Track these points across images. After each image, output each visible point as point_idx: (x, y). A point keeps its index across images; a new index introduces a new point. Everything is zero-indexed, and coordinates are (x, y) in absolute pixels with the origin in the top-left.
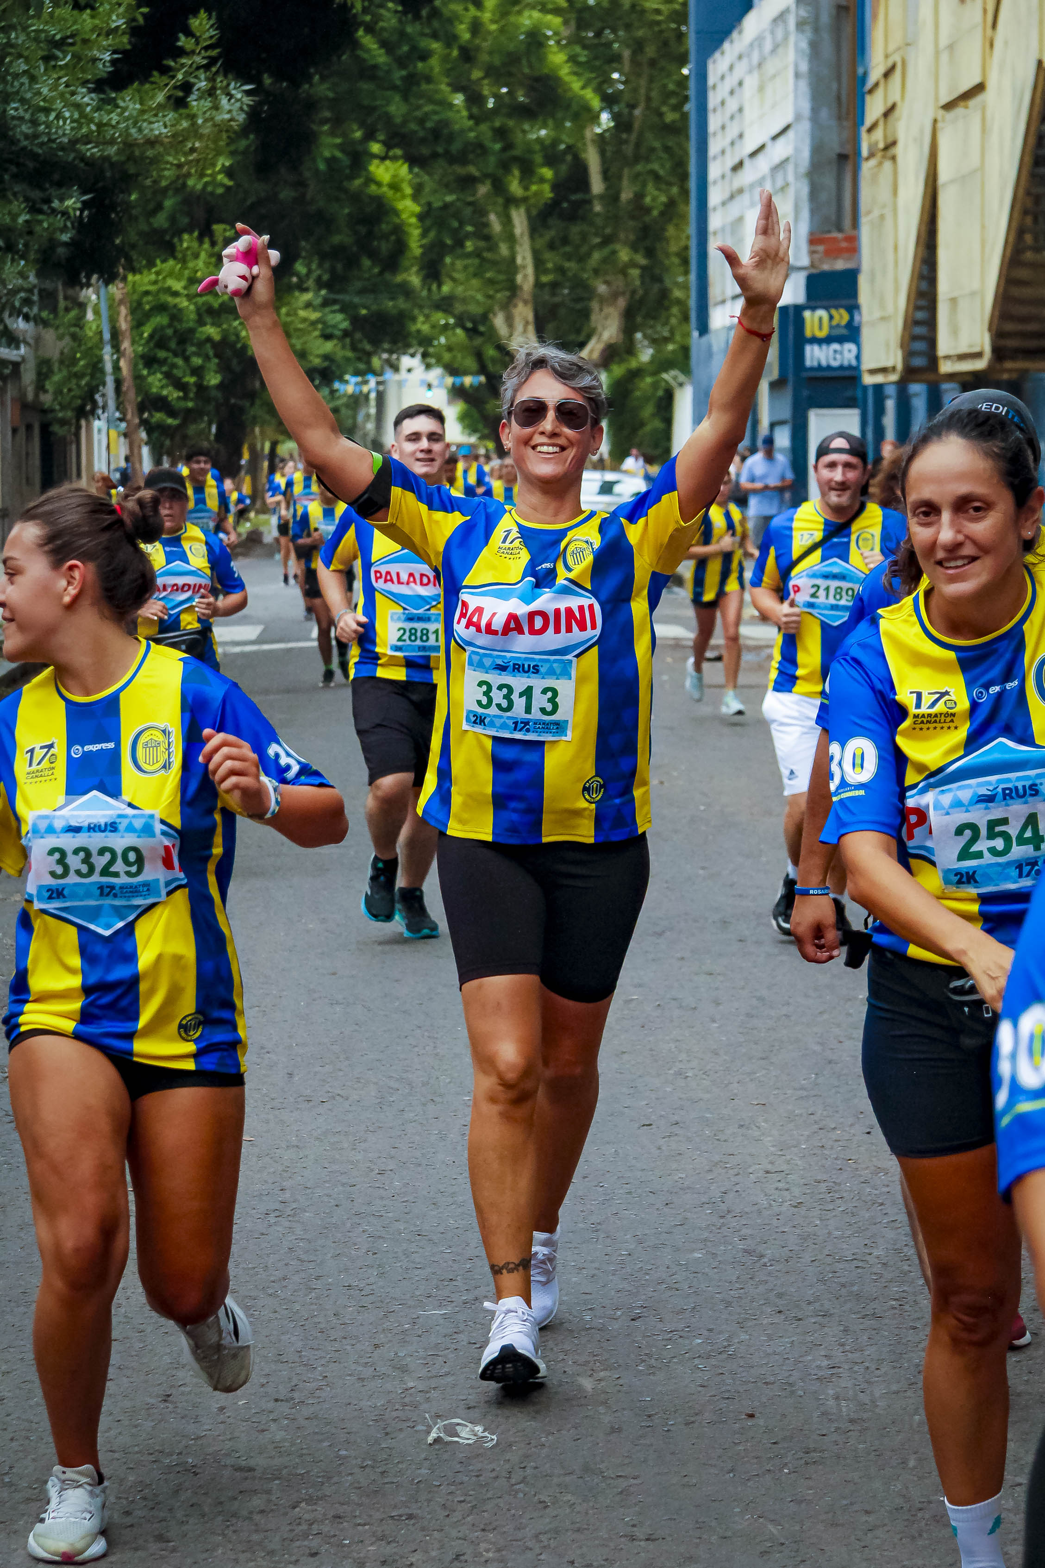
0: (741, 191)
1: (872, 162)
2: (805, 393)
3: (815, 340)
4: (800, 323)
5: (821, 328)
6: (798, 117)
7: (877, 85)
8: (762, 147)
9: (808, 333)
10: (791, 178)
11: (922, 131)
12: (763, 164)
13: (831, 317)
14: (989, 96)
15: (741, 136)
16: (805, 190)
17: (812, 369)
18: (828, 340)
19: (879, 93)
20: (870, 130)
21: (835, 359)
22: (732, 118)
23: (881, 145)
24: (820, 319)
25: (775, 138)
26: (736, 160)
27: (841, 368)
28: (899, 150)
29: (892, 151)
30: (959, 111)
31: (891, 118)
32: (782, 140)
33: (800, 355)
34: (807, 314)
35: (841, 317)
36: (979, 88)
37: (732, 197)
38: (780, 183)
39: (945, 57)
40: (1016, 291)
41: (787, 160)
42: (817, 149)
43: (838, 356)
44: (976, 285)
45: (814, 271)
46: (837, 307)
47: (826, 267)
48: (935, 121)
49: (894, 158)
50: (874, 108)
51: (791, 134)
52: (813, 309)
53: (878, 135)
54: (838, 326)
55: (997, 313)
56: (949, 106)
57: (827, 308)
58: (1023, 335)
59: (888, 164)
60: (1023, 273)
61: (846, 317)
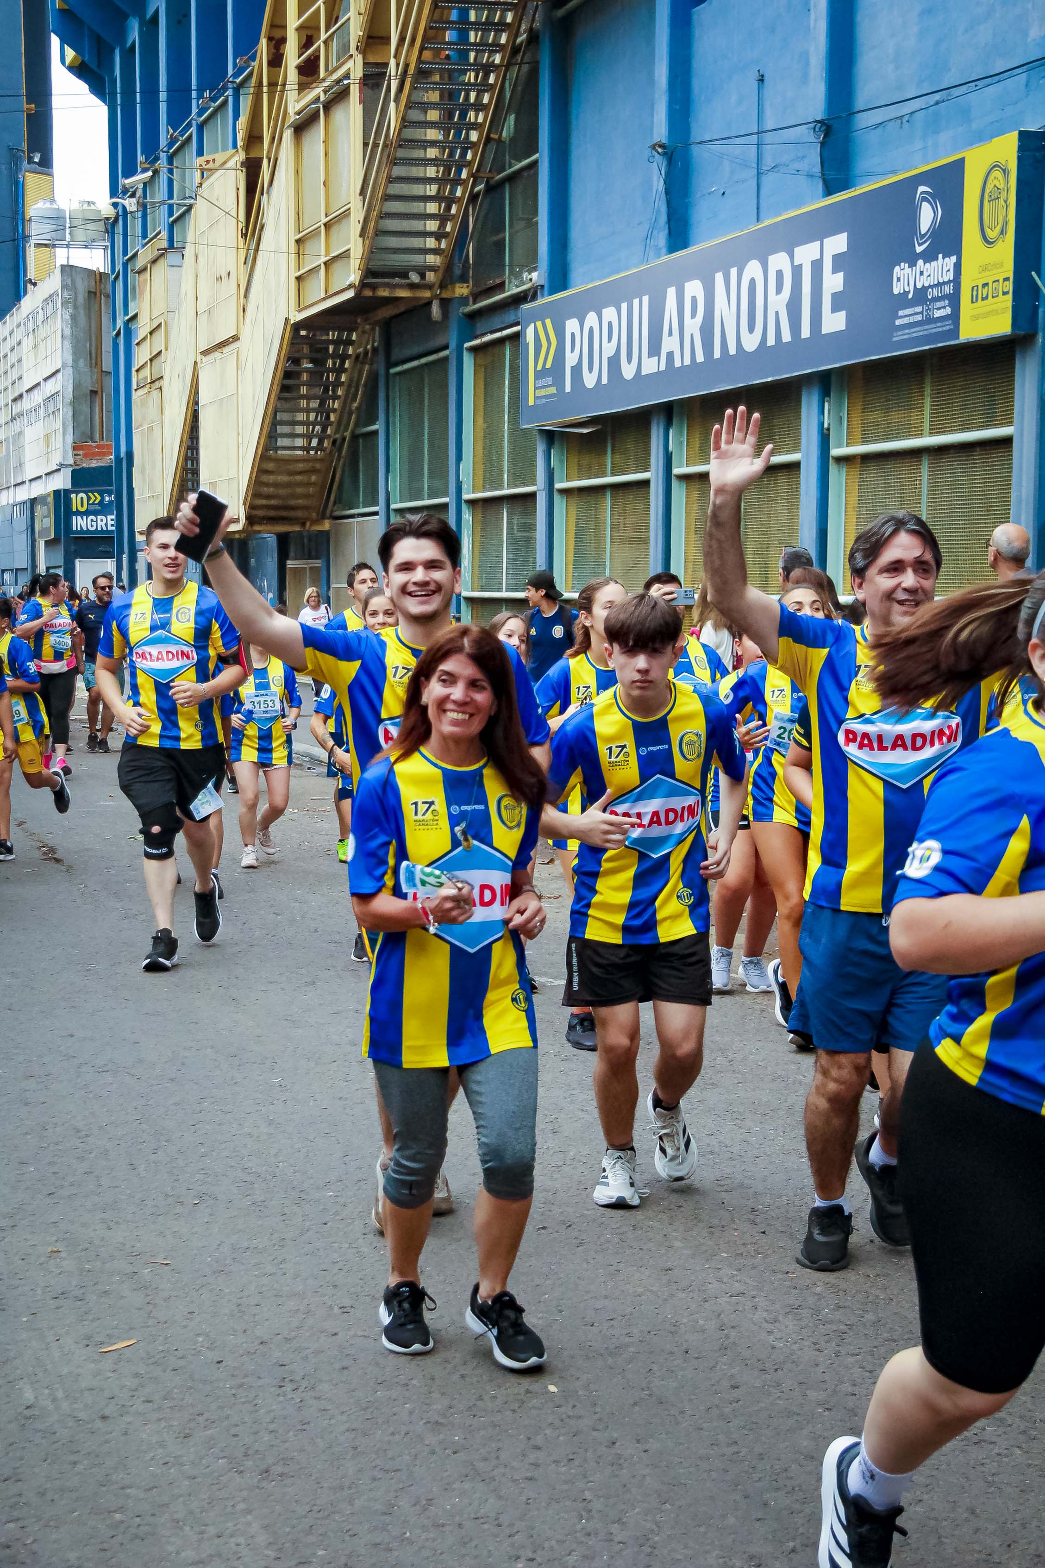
0: (20, 415)
1: (141, 392)
2: (73, 548)
3: (78, 513)
4: (68, 502)
5: (82, 506)
6: (64, 365)
7: (144, 339)
8: (38, 384)
9: (74, 509)
10: (60, 406)
11: (185, 370)
12: (37, 397)
13: (89, 498)
14: (243, 344)
15: (20, 378)
16: (71, 414)
17: (77, 532)
18: (87, 513)
19: (146, 346)
20: (137, 371)
21: (92, 526)
22: (13, 366)
23: (149, 381)
24: (82, 498)
25: (45, 380)
26: (16, 394)
27: (96, 531)
28: (165, 383)
29: (157, 385)
30: (217, 354)
31: (155, 362)
32: (53, 380)
33: (68, 524)
34: (73, 496)
35: (96, 498)
36: (235, 338)
37: (13, 419)
38: (51, 409)
39: (204, 319)
40: (265, 478)
41: (57, 393)
42: (77, 387)
43: (94, 524)
44: (233, 473)
45: (78, 468)
46: (92, 492)
47: (84, 465)
48: (196, 363)
49: (160, 388)
50: (141, 355)
51: (59, 376)
52: (77, 493)
53: (146, 372)
54: (93, 504)
55: (250, 493)
56: (205, 353)
57: (86, 492)
58: (268, 507)
59: (155, 394)
60: (270, 466)
61: (99, 498)
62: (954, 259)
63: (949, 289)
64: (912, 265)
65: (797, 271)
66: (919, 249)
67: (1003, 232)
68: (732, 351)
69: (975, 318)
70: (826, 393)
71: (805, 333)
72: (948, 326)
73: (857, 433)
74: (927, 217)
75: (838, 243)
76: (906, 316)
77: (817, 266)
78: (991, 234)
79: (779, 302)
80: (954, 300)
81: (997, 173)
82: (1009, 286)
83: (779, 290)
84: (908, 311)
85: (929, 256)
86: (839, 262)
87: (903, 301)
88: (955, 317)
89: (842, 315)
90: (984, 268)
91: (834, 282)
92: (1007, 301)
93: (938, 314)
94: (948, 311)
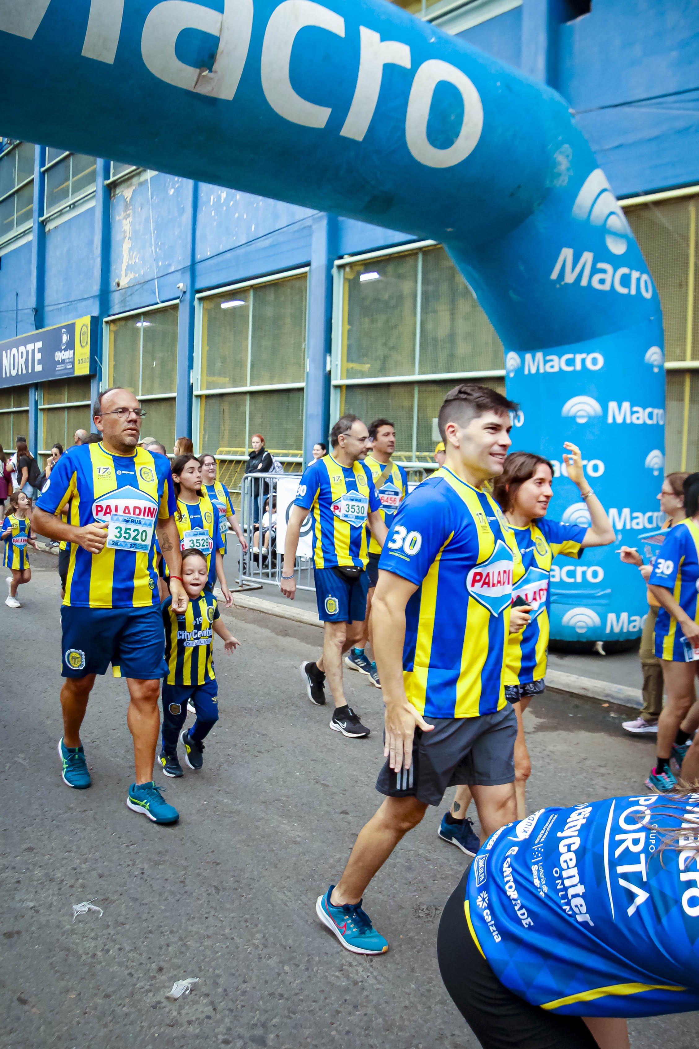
62: (73, 351)
63: (71, 360)
64: (61, 352)
65: (27, 352)
66: (63, 348)
67: (87, 344)
68: (8, 375)
69: (79, 369)
70: (36, 389)
71: (30, 371)
72: (71, 371)
73: (46, 401)
74: (65, 338)
75: (39, 344)
76: (59, 367)
77: (33, 351)
78: (83, 345)
79: (22, 361)
80: (73, 363)
81: (85, 327)
82: (89, 360)
83: (22, 357)
84: (60, 366)
85: (66, 350)
86: (40, 350)
87: (58, 363)
88: (73, 368)
89: (41, 366)
90: (82, 354)
91: (38, 356)
92: (88, 364)
93: (68, 367)
94: (71, 366)
